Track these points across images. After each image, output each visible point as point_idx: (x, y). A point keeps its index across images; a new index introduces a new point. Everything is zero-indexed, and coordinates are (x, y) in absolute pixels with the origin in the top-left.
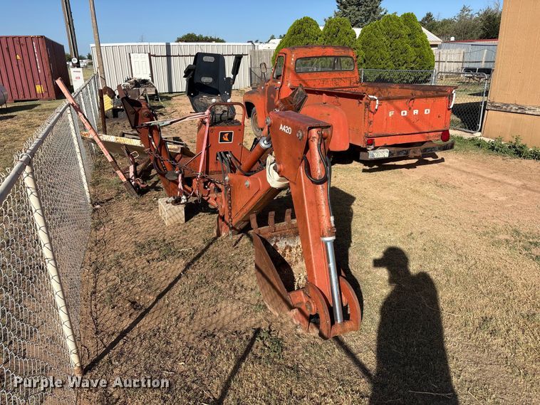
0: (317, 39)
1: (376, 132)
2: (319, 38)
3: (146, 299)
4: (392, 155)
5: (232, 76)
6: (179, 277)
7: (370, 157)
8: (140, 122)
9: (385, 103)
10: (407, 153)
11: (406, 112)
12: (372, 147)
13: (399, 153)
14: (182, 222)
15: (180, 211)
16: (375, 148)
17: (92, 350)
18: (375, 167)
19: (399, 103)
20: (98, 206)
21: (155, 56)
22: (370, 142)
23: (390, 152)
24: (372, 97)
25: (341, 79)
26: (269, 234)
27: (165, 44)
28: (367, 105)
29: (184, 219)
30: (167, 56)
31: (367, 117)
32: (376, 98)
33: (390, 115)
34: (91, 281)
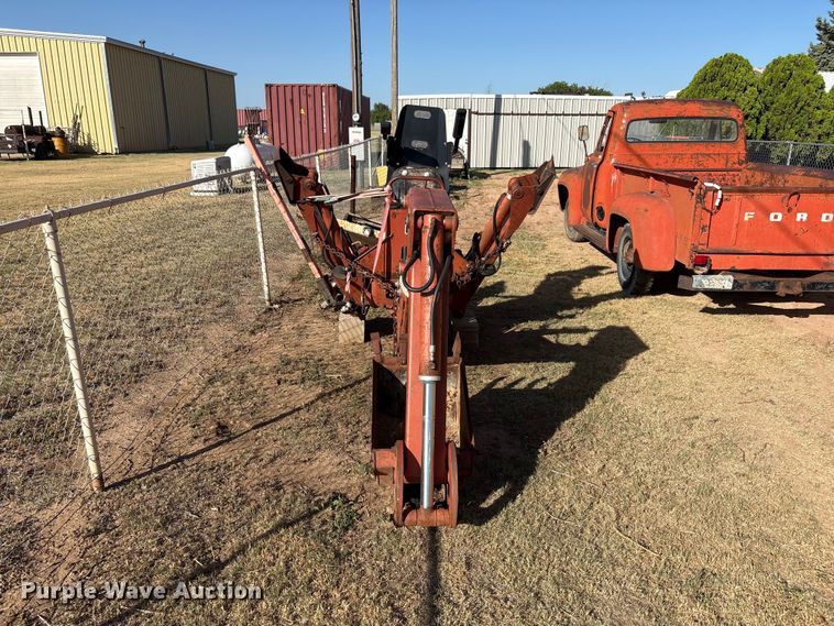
0: (745, 89)
1: (713, 246)
2: (749, 88)
3: (241, 426)
4: (741, 286)
5: (453, 140)
6: (299, 409)
7: (694, 286)
8: (302, 196)
9: (737, 197)
10: (773, 287)
11: (780, 216)
12: (705, 269)
13: (754, 284)
14: (359, 342)
15: (358, 325)
16: (711, 272)
17: (136, 467)
18: (732, 306)
19: (766, 199)
20: (277, 306)
21: (477, 113)
22: (701, 261)
23: (735, 281)
24: (710, 185)
25: (709, 155)
26: (397, 366)
27: (494, 96)
28: (701, 198)
29: (363, 338)
30: (494, 114)
31: (697, 219)
32: (718, 187)
33: (746, 218)
34: (197, 391)
